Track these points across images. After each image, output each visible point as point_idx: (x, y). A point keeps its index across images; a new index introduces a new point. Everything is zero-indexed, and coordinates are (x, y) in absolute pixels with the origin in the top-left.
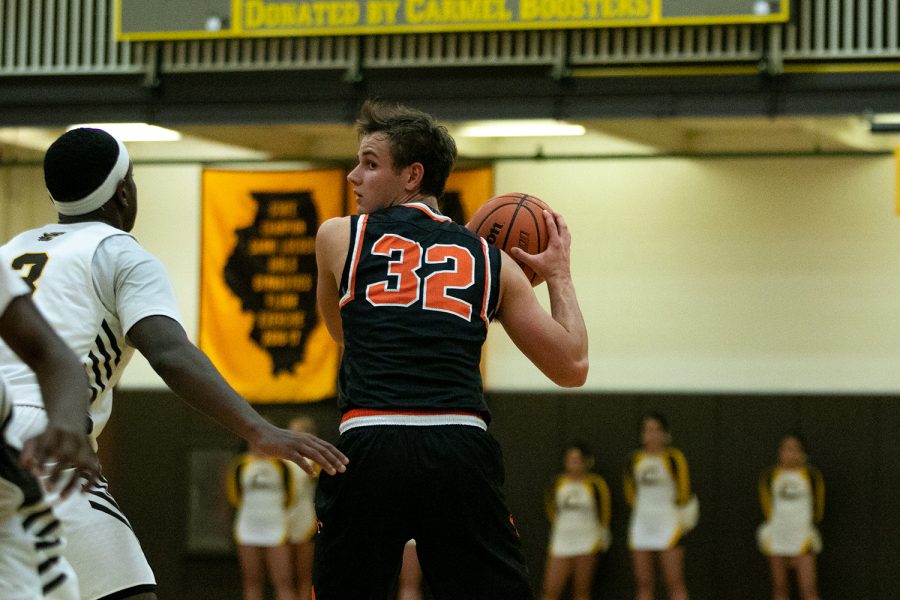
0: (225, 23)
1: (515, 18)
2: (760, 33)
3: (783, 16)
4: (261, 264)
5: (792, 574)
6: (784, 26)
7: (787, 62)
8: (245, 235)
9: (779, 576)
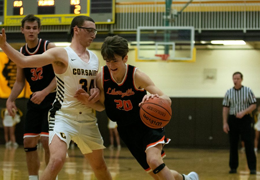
0: (3, 23)
1: (60, 22)
2: (109, 26)
3: (113, 22)
4: (9, 71)
5: (114, 133)
6: (113, 24)
7: (114, 31)
8: (7, 65)
9: (111, 132)
